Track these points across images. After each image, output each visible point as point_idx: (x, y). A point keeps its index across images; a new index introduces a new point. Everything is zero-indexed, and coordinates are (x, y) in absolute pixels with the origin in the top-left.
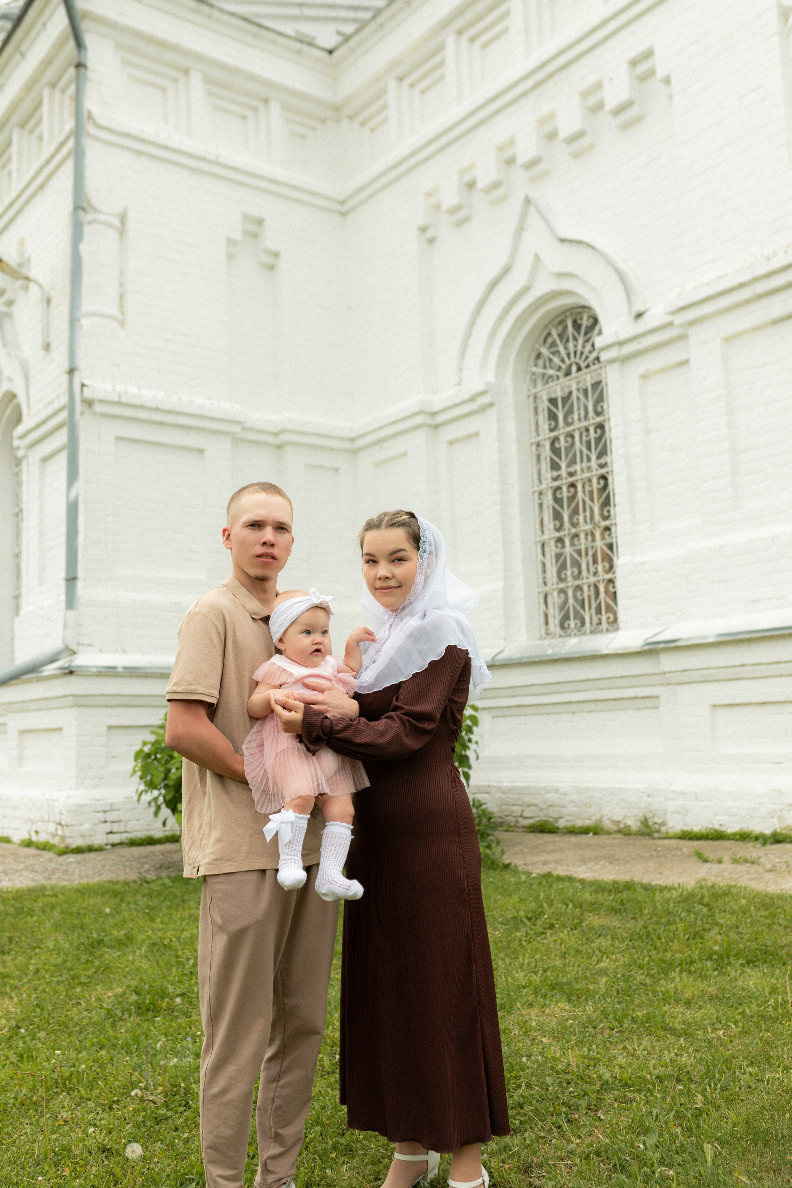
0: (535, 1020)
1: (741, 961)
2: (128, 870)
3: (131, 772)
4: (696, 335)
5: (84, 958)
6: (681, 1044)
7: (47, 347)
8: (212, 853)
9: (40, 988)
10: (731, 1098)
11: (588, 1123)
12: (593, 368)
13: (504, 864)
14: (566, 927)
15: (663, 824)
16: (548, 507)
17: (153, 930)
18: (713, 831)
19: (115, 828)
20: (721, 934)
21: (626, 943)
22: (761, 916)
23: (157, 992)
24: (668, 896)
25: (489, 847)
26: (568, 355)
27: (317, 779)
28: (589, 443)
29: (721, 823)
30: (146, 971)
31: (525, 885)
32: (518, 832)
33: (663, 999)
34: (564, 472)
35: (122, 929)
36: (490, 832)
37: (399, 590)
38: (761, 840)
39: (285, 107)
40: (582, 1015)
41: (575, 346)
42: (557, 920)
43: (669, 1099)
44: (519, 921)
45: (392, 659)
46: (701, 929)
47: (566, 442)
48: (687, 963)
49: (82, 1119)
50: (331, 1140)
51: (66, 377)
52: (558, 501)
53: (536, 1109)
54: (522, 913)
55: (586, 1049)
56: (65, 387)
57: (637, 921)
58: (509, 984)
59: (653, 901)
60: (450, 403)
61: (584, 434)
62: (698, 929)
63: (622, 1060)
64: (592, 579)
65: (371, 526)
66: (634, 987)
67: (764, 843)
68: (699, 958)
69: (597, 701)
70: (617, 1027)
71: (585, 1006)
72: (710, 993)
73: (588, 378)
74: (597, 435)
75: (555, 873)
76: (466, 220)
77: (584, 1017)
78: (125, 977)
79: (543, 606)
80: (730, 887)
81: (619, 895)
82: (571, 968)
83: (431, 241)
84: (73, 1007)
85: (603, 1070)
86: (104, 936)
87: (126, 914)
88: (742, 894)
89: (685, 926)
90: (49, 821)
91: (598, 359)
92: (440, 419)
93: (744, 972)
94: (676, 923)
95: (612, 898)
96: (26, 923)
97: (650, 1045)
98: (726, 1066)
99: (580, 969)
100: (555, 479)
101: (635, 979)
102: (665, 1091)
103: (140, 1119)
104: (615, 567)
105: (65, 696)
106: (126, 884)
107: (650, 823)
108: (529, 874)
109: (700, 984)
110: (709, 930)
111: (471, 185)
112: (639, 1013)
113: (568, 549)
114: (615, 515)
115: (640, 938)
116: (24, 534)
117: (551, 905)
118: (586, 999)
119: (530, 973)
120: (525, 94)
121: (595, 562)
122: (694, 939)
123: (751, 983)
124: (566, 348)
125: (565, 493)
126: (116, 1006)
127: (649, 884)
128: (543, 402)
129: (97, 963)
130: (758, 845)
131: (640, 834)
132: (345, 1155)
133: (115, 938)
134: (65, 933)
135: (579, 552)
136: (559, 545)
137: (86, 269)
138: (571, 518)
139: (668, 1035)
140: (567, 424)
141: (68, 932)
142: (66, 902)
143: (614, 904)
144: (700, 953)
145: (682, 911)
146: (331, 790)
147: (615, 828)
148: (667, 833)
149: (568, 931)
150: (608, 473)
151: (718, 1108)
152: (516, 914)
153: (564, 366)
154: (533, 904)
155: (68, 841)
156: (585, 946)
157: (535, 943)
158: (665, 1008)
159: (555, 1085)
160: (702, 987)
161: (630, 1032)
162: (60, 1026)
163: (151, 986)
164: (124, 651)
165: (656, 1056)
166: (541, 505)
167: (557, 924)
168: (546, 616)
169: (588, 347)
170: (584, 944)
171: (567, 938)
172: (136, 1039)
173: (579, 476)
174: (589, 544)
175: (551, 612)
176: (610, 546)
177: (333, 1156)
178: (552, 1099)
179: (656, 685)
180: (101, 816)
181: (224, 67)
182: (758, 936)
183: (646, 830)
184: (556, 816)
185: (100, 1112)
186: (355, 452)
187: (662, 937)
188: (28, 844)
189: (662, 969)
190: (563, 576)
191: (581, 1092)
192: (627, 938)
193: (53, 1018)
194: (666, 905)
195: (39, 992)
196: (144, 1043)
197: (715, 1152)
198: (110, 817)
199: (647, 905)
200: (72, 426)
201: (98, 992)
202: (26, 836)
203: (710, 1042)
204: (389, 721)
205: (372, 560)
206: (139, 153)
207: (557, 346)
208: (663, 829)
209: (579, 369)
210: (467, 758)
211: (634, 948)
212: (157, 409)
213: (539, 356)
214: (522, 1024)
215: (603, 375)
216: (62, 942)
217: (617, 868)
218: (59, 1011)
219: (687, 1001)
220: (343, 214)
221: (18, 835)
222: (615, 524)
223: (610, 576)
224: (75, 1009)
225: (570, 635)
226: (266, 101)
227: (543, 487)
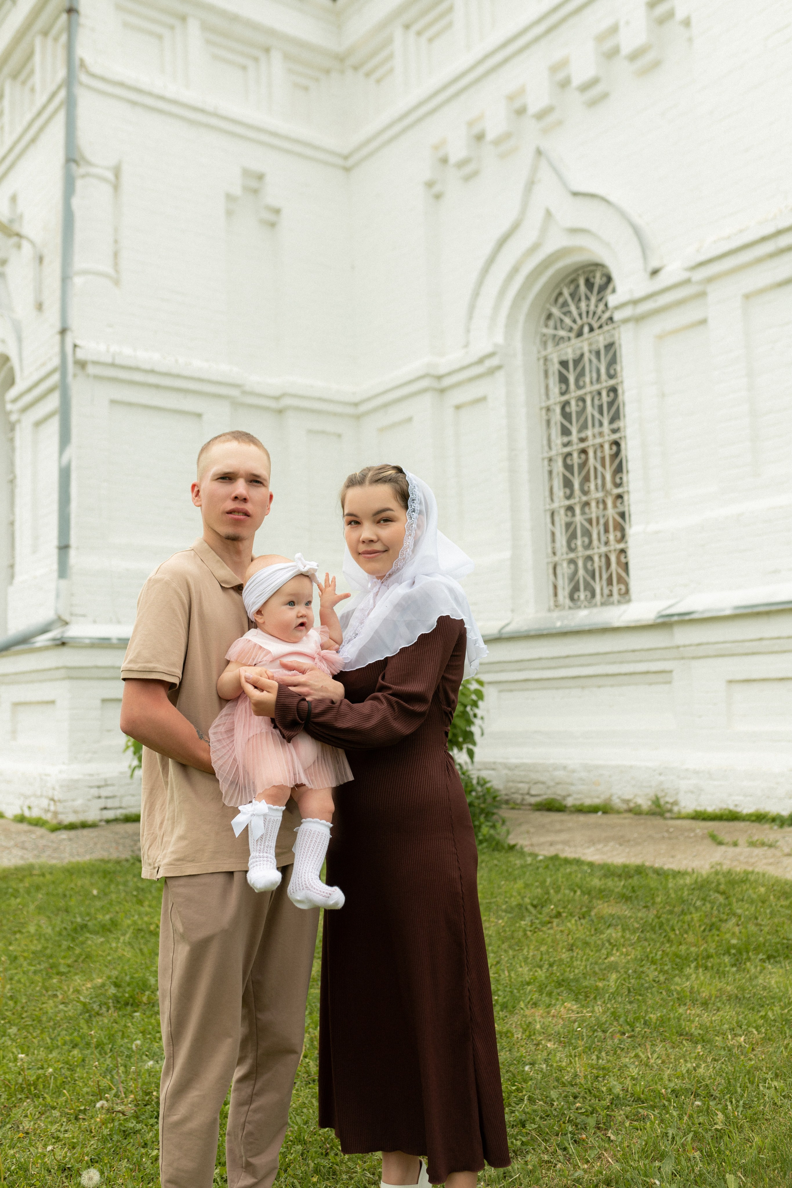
0: (540, 1022)
1: (761, 956)
2: (121, 848)
3: (124, 747)
4: (715, 292)
5: (65, 944)
6: (699, 1053)
7: (40, 307)
8: (172, 852)
9: (16, 978)
10: (755, 1117)
11: (596, 1144)
12: (606, 328)
13: (509, 845)
14: (574, 916)
15: (675, 803)
16: (558, 474)
17: (140, 914)
18: (727, 812)
19: (110, 803)
20: (738, 925)
21: (637, 935)
22: (781, 906)
23: (138, 984)
24: (681, 882)
25: (493, 827)
26: (580, 315)
27: (294, 768)
28: (601, 408)
29: (737, 803)
30: (129, 960)
31: (530, 868)
32: (525, 810)
33: (678, 999)
34: (574, 437)
35: (107, 913)
36: (495, 811)
37: (385, 554)
38: (778, 822)
39: (287, 57)
40: (591, 1016)
41: (588, 306)
42: (564, 908)
43: (686, 1118)
44: (523, 909)
45: (376, 632)
46: (717, 919)
47: (577, 405)
48: (703, 958)
49: (45, 1131)
50: (313, 1162)
51: (58, 338)
52: (568, 468)
53: (539, 1127)
54: (527, 900)
55: (594, 1057)
56: (57, 349)
57: (649, 910)
58: (513, 980)
59: (666, 888)
60: (457, 366)
61: (596, 398)
62: (714, 920)
63: (634, 1071)
64: (603, 549)
65: (353, 482)
66: (647, 985)
67: (782, 825)
68: (716, 953)
69: (607, 675)
70: (628, 1032)
71: (593, 1007)
72: (728, 992)
73: (600, 339)
74: (610, 399)
75: (563, 855)
76: (475, 174)
77: (593, 1019)
78: (106, 966)
79: (552, 576)
80: (747, 873)
81: (630, 881)
82: (579, 963)
83: (438, 197)
84: (49, 999)
85: (613, 1082)
86: (89, 921)
87: (114, 896)
88: (761, 881)
89: (701, 916)
90: (41, 796)
91: (611, 319)
92: (447, 382)
93: (764, 969)
94: (691, 913)
95: (622, 883)
96: (9, 905)
97: (664, 1053)
98: (749, 1079)
99: (589, 963)
100: (565, 445)
101: (648, 976)
102: (681, 1108)
103: (106, 1132)
104: (627, 537)
105: (57, 668)
106: (118, 862)
107: (662, 802)
108: (535, 855)
109: (718, 983)
110: (726, 920)
111: (480, 137)
112: (652, 1016)
113: (579, 518)
114: (628, 482)
115: (653, 929)
116: (18, 501)
117: (558, 890)
118: (595, 998)
119: (534, 967)
120: (537, 39)
121: (606, 531)
122: (710, 930)
123: (773, 982)
124: (578, 308)
125: (576, 459)
126: (94, 1000)
127: (661, 869)
128: (553, 364)
129: (78, 951)
130: (776, 827)
131: (652, 813)
132: (328, 1179)
133: (100, 922)
134: (49, 917)
135: (590, 521)
136: (569, 513)
137: (79, 224)
138: (582, 485)
139: (684, 1042)
140: (578, 387)
141: (51, 915)
142: (54, 882)
143: (625, 890)
144: (717, 946)
145: (697, 900)
146: (309, 781)
147: (624, 807)
148: (679, 812)
149: (576, 921)
150: (620, 438)
151: (741, 1129)
152: (521, 901)
153: (575, 327)
154: (539, 890)
155: (61, 817)
156: (593, 938)
157: (541, 933)
158: (681, 1010)
159: (560, 1099)
160: (720, 985)
161: (643, 1037)
162: (34, 1020)
163: (132, 978)
164: (119, 622)
165: (671, 1065)
166: (550, 472)
167: (564, 912)
168: (555, 587)
169: (601, 306)
170: (592, 935)
171: (574, 928)
172: (111, 1038)
173: (590, 442)
174: (601, 513)
175: (560, 583)
176: (622, 515)
177: (315, 1179)
178: (557, 1116)
179: (669, 659)
180: (95, 792)
181: (223, 14)
182: (779, 929)
183: (658, 810)
184: (564, 793)
185: (64, 1124)
186: (358, 417)
187: (676, 928)
188: (21, 819)
189: (677, 965)
190: (573, 546)
191: (590, 1109)
192: (638, 928)
193: (26, 1012)
194: (679, 893)
195: (14, 982)
196: (120, 1042)
197: (739, 1183)
198: (104, 792)
199: (660, 893)
200: (63, 388)
201: (76, 983)
202: (18, 812)
203: (729, 1050)
204: (375, 703)
205: (354, 521)
206: (134, 103)
207: (568, 305)
208: (676, 809)
209: (591, 330)
210: (471, 734)
211: (646, 940)
212: (152, 372)
213: (549, 316)
214: (525, 1027)
215: (617, 336)
216: (44, 926)
217: (627, 850)
218: (34, 1003)
219: (704, 1001)
220: (347, 170)
221: (11, 811)
222: (628, 492)
223: (621, 546)
224: (51, 1002)
225: (579, 607)
226: (267, 50)
227: (553, 453)
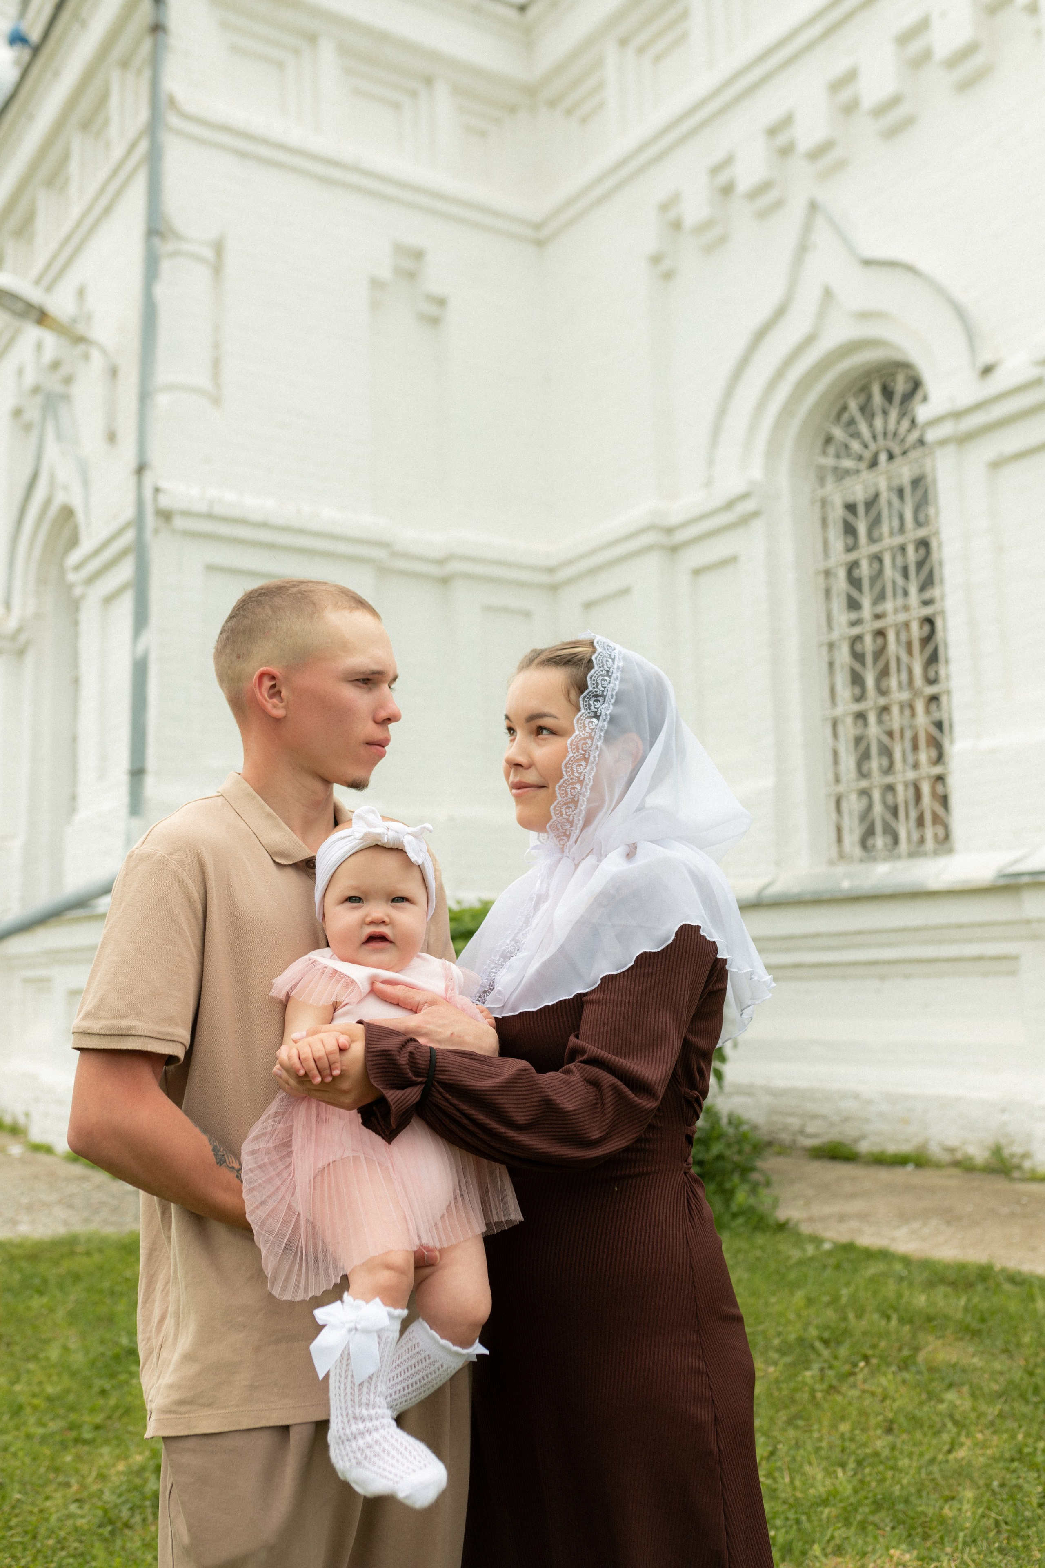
7: (112, 437)
12: (913, 455)
13: (777, 1222)
14: (890, 1365)
15: (1026, 1156)
16: (843, 666)
21: (998, 1406)
25: (753, 1191)
26: (874, 437)
28: (905, 569)
31: (813, 1266)
32: (798, 1158)
34: (866, 612)
36: (755, 1163)
39: (457, 90)
41: (886, 423)
44: (808, 1347)
47: (871, 567)
51: (132, 481)
52: (858, 657)
54: (813, 1332)
56: (131, 495)
57: (1012, 1358)
58: (798, 1494)
59: (1034, 1315)
60: (696, 512)
61: (899, 556)
64: (911, 775)
69: (918, 961)
73: (905, 472)
74: (919, 557)
75: (860, 1242)
76: (723, 240)
79: (834, 815)
81: (973, 1297)
82: (906, 1460)
83: (668, 276)
84: (56, 1490)
91: (921, 442)
92: (681, 536)
95: (961, 1301)
96: (29, 1308)
99: (923, 1462)
100: (853, 624)
104: (946, 758)
107: (1006, 1152)
108: (817, 1241)
111: (727, 190)
113: (874, 730)
114: (947, 677)
115: (1023, 1397)
117: (860, 1314)
118: (941, 1541)
119: (833, 1466)
120: (809, 47)
121: (915, 747)
124: (871, 426)
125: (869, 645)
128: (834, 509)
131: (990, 1170)
134: (83, 1333)
135: (890, 734)
136: (860, 722)
137: (164, 322)
138: (878, 681)
140: (872, 541)
141: (87, 1330)
143: (969, 1318)
147: (946, 1158)
148: (1034, 1171)
149: (894, 1373)
150: (936, 613)
152: (803, 1332)
153: (868, 455)
154: (831, 1312)
156: (925, 1408)
157: (838, 1396)
166: (831, 664)
168: (839, 830)
169: (905, 424)
170: (924, 1405)
171: (892, 1387)
173: (890, 620)
174: (906, 722)
175: (846, 823)
176: (939, 725)
179: (1013, 939)
181: (367, 31)
183: (1000, 1165)
184: (854, 1133)
186: (554, 588)
190: (865, 770)
192: (998, 1393)
193: (17, 1516)
199: (1026, 1325)
200: (140, 552)
206: (242, 155)
207: (856, 424)
208: (1027, 1164)
209: (891, 457)
211: (1013, 1417)
213: (829, 439)
215: (930, 465)
216: (73, 1349)
217: (960, 1235)
220: (540, 244)
222: (948, 692)
223: (937, 770)
224: (58, 1495)
225: (874, 859)
226: (429, 81)
227: (835, 635)
